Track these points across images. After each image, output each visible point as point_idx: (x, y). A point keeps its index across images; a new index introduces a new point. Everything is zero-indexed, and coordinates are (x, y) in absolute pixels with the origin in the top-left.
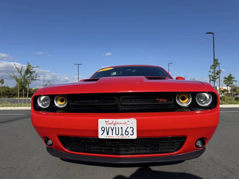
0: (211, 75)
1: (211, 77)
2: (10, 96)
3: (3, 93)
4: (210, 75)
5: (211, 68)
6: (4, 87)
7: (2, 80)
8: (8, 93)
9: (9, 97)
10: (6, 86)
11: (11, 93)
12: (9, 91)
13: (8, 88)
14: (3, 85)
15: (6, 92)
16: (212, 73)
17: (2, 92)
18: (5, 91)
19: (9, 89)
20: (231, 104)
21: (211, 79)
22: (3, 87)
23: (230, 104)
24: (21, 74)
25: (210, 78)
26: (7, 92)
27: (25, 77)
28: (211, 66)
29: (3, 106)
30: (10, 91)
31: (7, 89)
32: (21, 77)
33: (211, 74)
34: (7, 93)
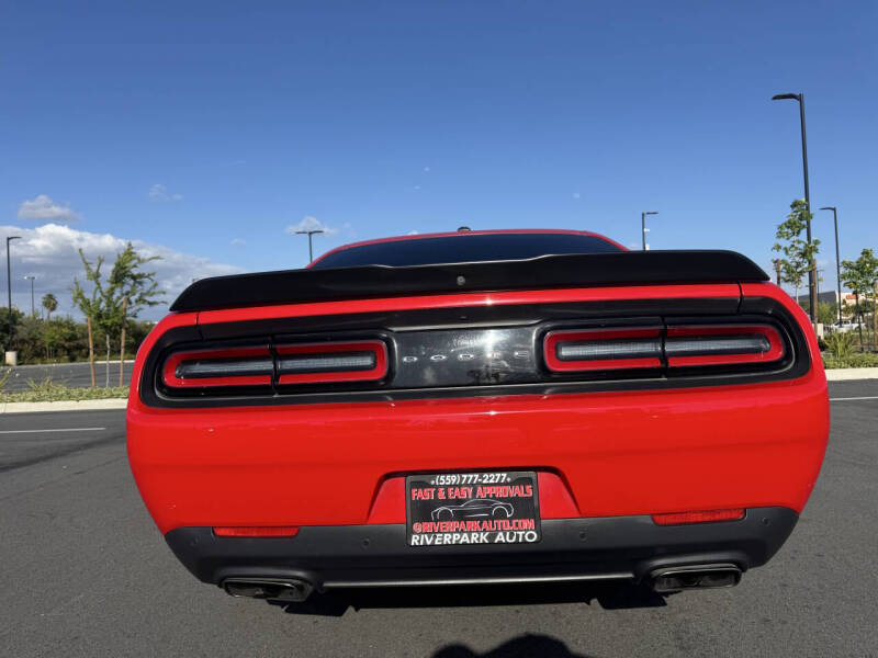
0: (783, 261)
1: (782, 266)
2: (76, 353)
3: (51, 344)
4: (775, 262)
5: (780, 235)
6: (58, 324)
7: (50, 296)
8: (72, 344)
9: (73, 359)
10: (65, 318)
11: (81, 342)
12: (73, 338)
13: (70, 325)
14: (53, 314)
15: (63, 342)
16: (787, 253)
17: (48, 341)
18: (57, 337)
19: (73, 328)
20: (859, 366)
21: (783, 275)
22: (52, 324)
23: (853, 366)
24: (99, 284)
25: (778, 272)
26: (67, 340)
27: (112, 294)
28: (781, 227)
29: (40, 399)
30: (79, 336)
31: (66, 331)
32: (99, 295)
33: (781, 255)
34: (67, 345)
